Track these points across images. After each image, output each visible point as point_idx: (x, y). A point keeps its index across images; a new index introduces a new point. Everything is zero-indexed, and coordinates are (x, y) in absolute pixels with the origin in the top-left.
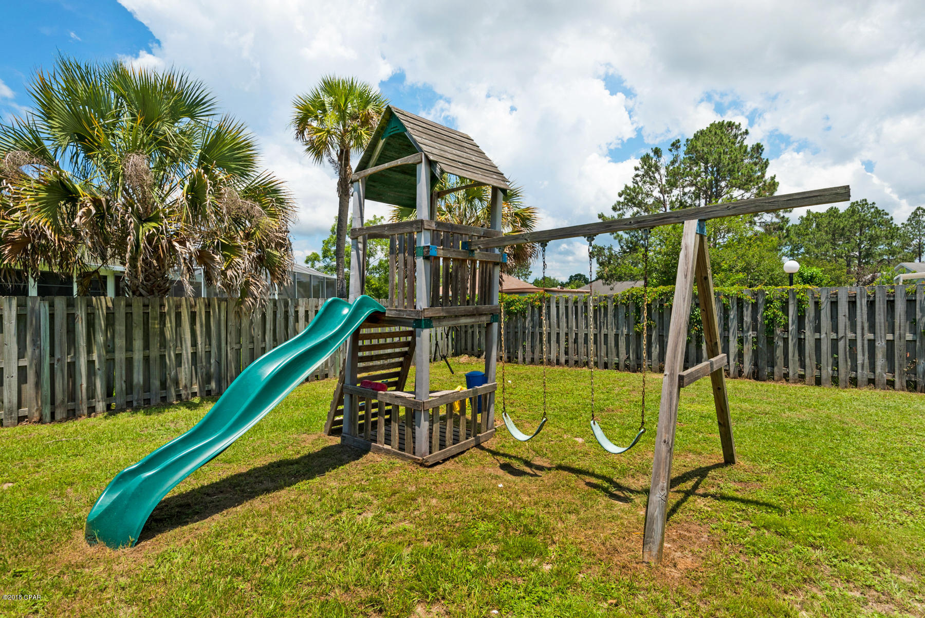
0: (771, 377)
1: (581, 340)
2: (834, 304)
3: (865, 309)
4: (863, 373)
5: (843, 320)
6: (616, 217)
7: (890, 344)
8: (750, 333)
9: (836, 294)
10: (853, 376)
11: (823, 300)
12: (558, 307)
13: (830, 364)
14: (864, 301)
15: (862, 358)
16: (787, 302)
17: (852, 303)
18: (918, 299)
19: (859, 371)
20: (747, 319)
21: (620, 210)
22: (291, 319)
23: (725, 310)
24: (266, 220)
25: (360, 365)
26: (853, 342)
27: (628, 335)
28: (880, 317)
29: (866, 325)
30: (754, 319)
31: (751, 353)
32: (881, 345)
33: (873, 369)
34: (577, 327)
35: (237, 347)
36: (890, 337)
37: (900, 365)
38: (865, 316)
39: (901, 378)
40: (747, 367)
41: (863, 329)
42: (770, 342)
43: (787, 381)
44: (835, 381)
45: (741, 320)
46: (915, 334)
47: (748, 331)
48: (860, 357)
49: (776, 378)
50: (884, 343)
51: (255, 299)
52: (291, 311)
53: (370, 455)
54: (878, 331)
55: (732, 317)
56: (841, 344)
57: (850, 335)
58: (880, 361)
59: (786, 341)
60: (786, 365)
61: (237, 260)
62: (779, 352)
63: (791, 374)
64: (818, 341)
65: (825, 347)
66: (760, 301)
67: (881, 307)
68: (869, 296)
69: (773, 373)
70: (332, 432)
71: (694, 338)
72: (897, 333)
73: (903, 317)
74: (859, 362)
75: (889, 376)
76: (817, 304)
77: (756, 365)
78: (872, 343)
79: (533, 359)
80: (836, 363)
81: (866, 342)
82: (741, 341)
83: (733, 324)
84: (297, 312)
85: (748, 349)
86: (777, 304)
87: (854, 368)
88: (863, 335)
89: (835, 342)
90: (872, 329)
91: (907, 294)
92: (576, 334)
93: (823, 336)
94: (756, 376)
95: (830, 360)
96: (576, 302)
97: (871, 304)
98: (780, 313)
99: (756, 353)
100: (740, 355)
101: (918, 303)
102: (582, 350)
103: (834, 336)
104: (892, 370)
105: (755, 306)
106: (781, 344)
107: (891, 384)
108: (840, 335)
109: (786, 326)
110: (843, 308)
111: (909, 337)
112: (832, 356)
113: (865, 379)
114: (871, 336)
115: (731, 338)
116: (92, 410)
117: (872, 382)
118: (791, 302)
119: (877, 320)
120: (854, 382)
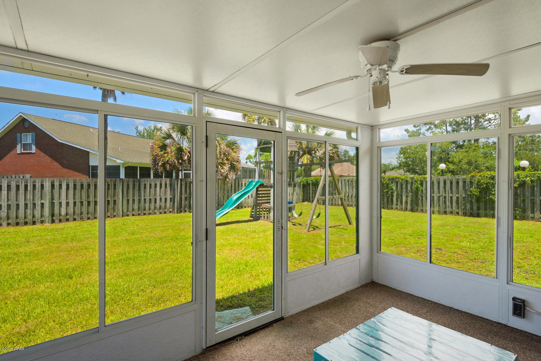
0: (417, 211)
1: (350, 196)
2: (439, 183)
3: (449, 185)
4: (448, 210)
5: (442, 189)
6: (415, 130)
7: (458, 198)
8: (410, 193)
9: (440, 179)
10: (445, 210)
11: (435, 181)
12: (342, 183)
13: (437, 206)
14: (449, 182)
15: (448, 203)
17: (445, 182)
18: (467, 181)
19: (447, 208)
20: (409, 188)
21: (418, 127)
22: (240, 185)
23: (402, 185)
24: (233, 154)
25: (258, 199)
26: (445, 197)
29: (450, 191)
30: (411, 188)
31: (410, 202)
32: (454, 199)
33: (452, 208)
34: (349, 191)
35: (223, 195)
36: (457, 196)
37: (461, 207)
38: (449, 188)
39: (461, 211)
40: (409, 207)
41: (448, 192)
42: (417, 196)
43: (423, 212)
44: (439, 212)
45: (407, 188)
46: (466, 194)
47: (409, 193)
48: (447, 203)
49: (419, 211)
50: (456, 198)
51: (229, 179)
52: (240, 184)
53: (260, 221)
54: (453, 193)
55: (404, 187)
56: (441, 198)
57: (444, 195)
58: (454, 204)
61: (225, 167)
62: (420, 202)
63: (424, 210)
66: (414, 181)
67: (454, 184)
68: (450, 180)
69: (418, 209)
70: (251, 217)
71: (390, 195)
72: (460, 194)
73: (462, 188)
74: (447, 205)
75: (456, 211)
77: (412, 206)
78: (451, 197)
79: (332, 204)
80: (439, 206)
81: (450, 198)
82: (407, 197)
83: (404, 190)
84: (242, 183)
85: (409, 199)
86: (419, 182)
87: (446, 208)
88: (448, 194)
89: (439, 197)
90: (452, 193)
91: (463, 179)
92: (348, 194)
93: (435, 195)
94: (412, 210)
95: (438, 205)
96: (348, 181)
97: (451, 183)
98: (420, 186)
99: (411, 201)
100: (406, 202)
101: (467, 183)
102: (350, 200)
103: (438, 195)
104: (458, 208)
105: (412, 183)
106: (421, 198)
107: (458, 213)
108: (441, 195)
109: (422, 191)
110: (442, 184)
111: (464, 195)
112: (438, 203)
113: (449, 212)
114: (451, 195)
115: (403, 196)
116: (186, 211)
118: (424, 182)
119: (453, 189)
120: (445, 213)
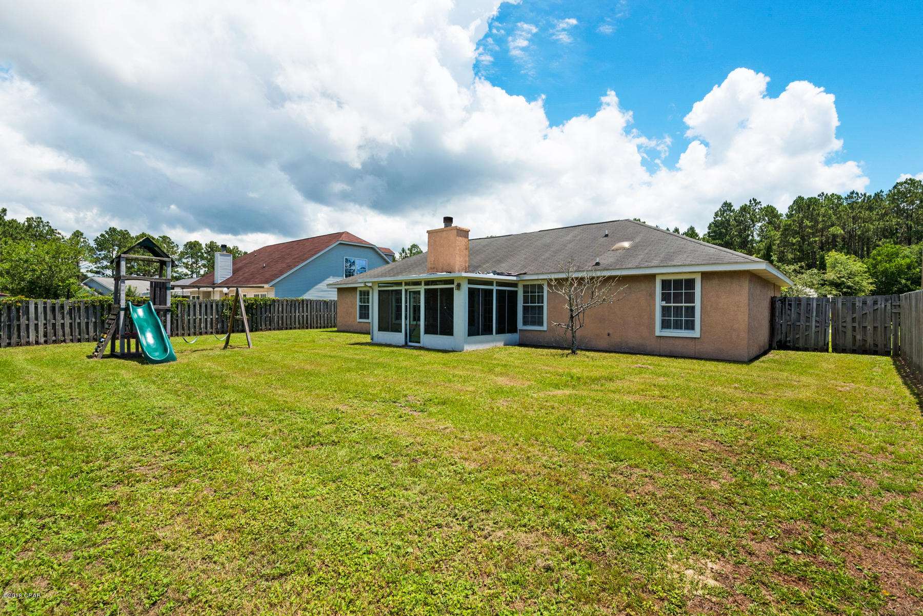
1: (58, 327)
2: (195, 306)
4: (203, 330)
7: (212, 319)
10: (200, 331)
15: (203, 325)
16: (178, 305)
26: (200, 319)
27: (95, 323)
28: (209, 311)
29: (204, 313)
32: (209, 320)
33: (206, 328)
36: (211, 317)
37: (215, 327)
44: (195, 334)
46: (218, 315)
57: (200, 317)
58: (209, 325)
59: (177, 320)
60: (177, 330)
64: (189, 320)
65: (192, 321)
67: (209, 306)
72: (213, 315)
73: (215, 310)
75: (211, 330)
76: (189, 306)
78: (206, 319)
80: (195, 327)
87: (201, 329)
90: (206, 315)
92: (54, 324)
93: (191, 318)
95: (193, 326)
97: (206, 306)
102: (59, 333)
104: (212, 328)
106: (175, 322)
107: (212, 333)
109: (177, 316)
111: (217, 317)
113: (204, 332)
114: (206, 317)
117: (206, 333)
120: (201, 334)
